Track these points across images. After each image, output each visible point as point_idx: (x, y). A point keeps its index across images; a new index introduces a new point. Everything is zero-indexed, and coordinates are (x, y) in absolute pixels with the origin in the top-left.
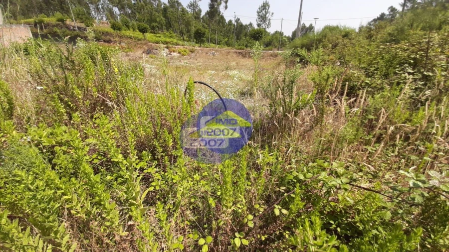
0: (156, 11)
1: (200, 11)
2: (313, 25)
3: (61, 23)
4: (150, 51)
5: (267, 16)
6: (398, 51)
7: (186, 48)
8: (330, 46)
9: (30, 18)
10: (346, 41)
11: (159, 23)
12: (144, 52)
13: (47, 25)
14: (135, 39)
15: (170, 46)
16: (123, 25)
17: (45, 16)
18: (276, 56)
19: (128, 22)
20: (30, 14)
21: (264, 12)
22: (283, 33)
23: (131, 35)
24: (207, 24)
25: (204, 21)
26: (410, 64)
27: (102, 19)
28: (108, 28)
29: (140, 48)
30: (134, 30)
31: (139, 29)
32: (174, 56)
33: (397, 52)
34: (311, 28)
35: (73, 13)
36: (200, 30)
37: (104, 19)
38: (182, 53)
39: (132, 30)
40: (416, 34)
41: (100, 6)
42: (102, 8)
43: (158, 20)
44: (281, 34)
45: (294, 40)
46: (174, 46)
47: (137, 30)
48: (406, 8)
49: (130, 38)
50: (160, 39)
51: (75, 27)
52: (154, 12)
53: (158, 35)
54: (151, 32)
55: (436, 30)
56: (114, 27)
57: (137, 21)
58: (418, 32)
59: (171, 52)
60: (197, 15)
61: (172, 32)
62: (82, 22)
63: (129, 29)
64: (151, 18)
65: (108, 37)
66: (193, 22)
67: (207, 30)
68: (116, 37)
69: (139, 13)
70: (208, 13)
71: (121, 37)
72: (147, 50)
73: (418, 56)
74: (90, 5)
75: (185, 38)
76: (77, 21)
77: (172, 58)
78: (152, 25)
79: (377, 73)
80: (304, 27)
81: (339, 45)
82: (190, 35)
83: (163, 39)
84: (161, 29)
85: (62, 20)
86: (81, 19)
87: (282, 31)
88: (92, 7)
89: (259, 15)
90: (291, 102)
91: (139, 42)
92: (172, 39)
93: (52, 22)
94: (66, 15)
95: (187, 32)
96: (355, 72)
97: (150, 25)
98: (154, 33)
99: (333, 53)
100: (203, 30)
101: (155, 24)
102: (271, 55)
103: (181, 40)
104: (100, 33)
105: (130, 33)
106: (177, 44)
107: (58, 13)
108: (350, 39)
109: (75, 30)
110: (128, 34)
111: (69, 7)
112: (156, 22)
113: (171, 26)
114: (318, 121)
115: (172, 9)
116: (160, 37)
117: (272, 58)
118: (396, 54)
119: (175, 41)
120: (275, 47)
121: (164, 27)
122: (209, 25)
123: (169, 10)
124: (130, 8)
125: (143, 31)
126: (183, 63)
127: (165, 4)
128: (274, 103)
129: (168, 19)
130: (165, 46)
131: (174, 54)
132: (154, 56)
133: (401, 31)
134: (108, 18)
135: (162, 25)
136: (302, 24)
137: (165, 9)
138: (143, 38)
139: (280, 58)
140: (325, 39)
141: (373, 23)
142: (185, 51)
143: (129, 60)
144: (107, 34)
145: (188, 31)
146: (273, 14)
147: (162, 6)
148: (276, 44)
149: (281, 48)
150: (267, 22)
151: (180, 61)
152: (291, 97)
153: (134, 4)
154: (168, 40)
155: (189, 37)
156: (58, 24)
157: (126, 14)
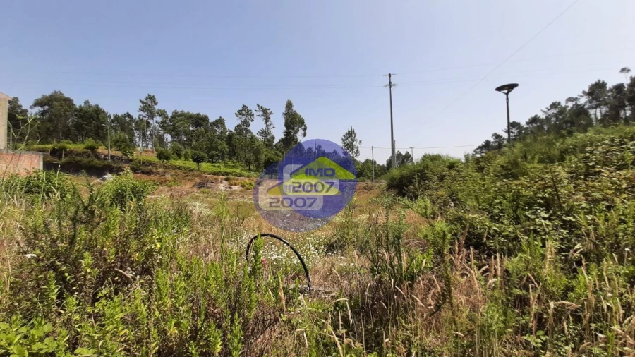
0: (219, 138)
1: (273, 138)
2: (410, 153)
3: (89, 150)
4: (204, 184)
5: (354, 143)
6: (520, 188)
7: (252, 180)
8: (436, 178)
9: (48, 143)
10: (453, 173)
11: (221, 151)
12: (194, 186)
13: (69, 153)
14: (185, 170)
15: (231, 177)
16: (173, 154)
17: (71, 142)
18: (370, 189)
19: (180, 150)
20: (50, 139)
21: (350, 139)
22: (375, 162)
23: (181, 164)
24: (280, 152)
25: (277, 149)
26: (541, 205)
27: (147, 146)
28: (152, 157)
29: (191, 180)
30: (186, 159)
31: (193, 158)
32: (235, 191)
33: (519, 190)
34: (408, 156)
35: (111, 139)
36: (272, 159)
37: (150, 146)
38: (247, 186)
39: (183, 159)
40: (534, 168)
41: (148, 133)
42: (150, 134)
43: (219, 148)
44: (373, 163)
45: (390, 171)
46: (236, 178)
47: (191, 159)
48: (511, 134)
49: (180, 168)
50: (219, 169)
51: (107, 156)
52: (216, 140)
53: (216, 165)
54: (209, 162)
55: (558, 161)
56: (161, 156)
57: (192, 148)
58: (536, 165)
59: (232, 185)
60: (269, 142)
61: (235, 161)
62: (119, 150)
63: (180, 158)
64: (211, 146)
65: (150, 167)
66: (264, 150)
67: (280, 159)
68: (160, 167)
69: (196, 141)
70: (282, 140)
71: (167, 167)
72: (200, 183)
73: (547, 195)
74: (135, 131)
75: (252, 167)
76: (113, 149)
77: (231, 194)
78: (210, 154)
79: (504, 216)
80: (399, 155)
81: (447, 177)
82: (259, 165)
83: (223, 169)
84: (223, 157)
85: (93, 148)
86: (120, 146)
87: (374, 159)
88: (137, 133)
89: (345, 143)
90: (400, 265)
91: (191, 173)
92: (234, 169)
93: (77, 150)
94: (100, 142)
95: (255, 161)
96: (476, 216)
97: (208, 154)
98: (213, 163)
99: (441, 187)
100: (276, 158)
101: (214, 153)
102: (365, 188)
103: (246, 170)
104: (140, 163)
105: (180, 162)
106: (241, 175)
107: (90, 139)
108: (458, 171)
109: (106, 159)
110: (177, 164)
111: (107, 134)
112: (217, 149)
113: (235, 154)
114: (445, 296)
115: (238, 137)
116: (219, 167)
117: (365, 191)
118: (519, 192)
119: (238, 171)
120: (368, 178)
121: (226, 156)
122: (283, 153)
123: (235, 137)
124: (186, 134)
125: (198, 160)
126: (246, 200)
127: (231, 131)
128: (376, 266)
129: (232, 146)
130: (224, 177)
131: (235, 188)
132: (207, 190)
133: (515, 164)
134: (154, 146)
135: (223, 154)
136: (396, 151)
137: (231, 136)
138: (197, 168)
139: (376, 191)
140: (428, 170)
141: (479, 150)
142: (250, 184)
143: (172, 196)
144: (150, 163)
145: (257, 160)
146: (360, 142)
147: (227, 133)
148: (369, 174)
149: (376, 178)
150: (355, 150)
151: (243, 197)
152: (400, 259)
153: (193, 130)
154: (229, 170)
155: (258, 167)
156: (85, 152)
157: (180, 141)
